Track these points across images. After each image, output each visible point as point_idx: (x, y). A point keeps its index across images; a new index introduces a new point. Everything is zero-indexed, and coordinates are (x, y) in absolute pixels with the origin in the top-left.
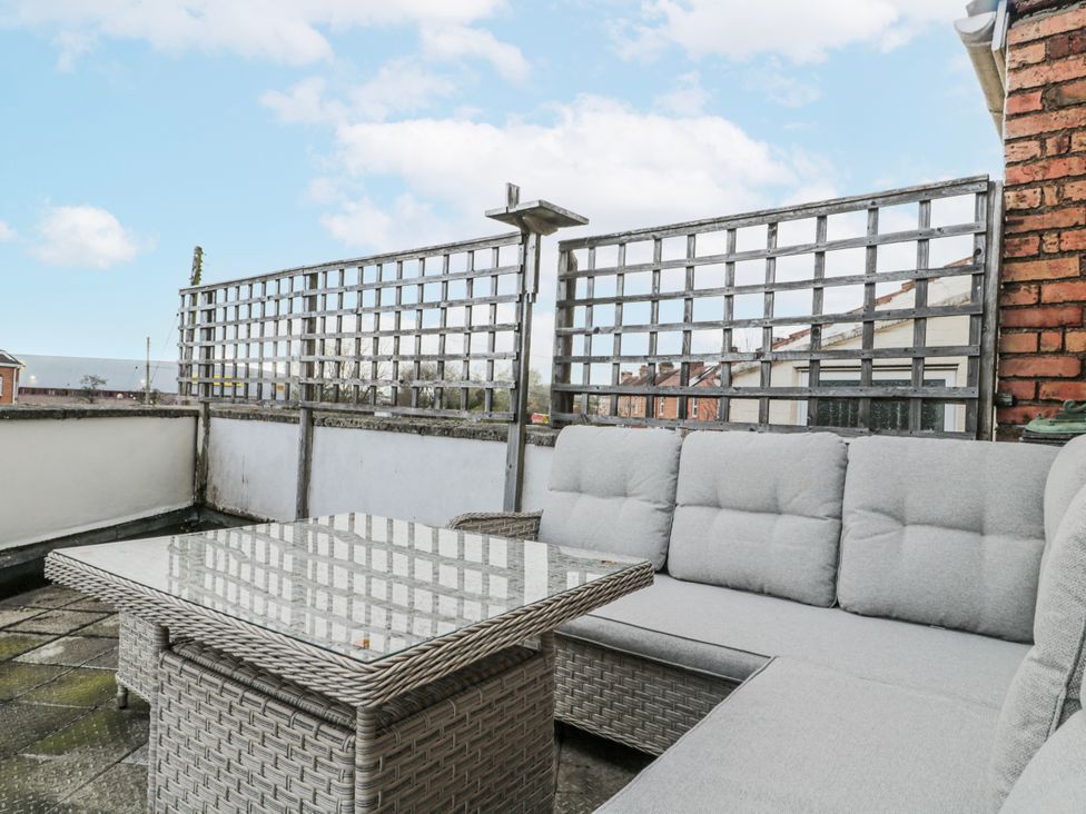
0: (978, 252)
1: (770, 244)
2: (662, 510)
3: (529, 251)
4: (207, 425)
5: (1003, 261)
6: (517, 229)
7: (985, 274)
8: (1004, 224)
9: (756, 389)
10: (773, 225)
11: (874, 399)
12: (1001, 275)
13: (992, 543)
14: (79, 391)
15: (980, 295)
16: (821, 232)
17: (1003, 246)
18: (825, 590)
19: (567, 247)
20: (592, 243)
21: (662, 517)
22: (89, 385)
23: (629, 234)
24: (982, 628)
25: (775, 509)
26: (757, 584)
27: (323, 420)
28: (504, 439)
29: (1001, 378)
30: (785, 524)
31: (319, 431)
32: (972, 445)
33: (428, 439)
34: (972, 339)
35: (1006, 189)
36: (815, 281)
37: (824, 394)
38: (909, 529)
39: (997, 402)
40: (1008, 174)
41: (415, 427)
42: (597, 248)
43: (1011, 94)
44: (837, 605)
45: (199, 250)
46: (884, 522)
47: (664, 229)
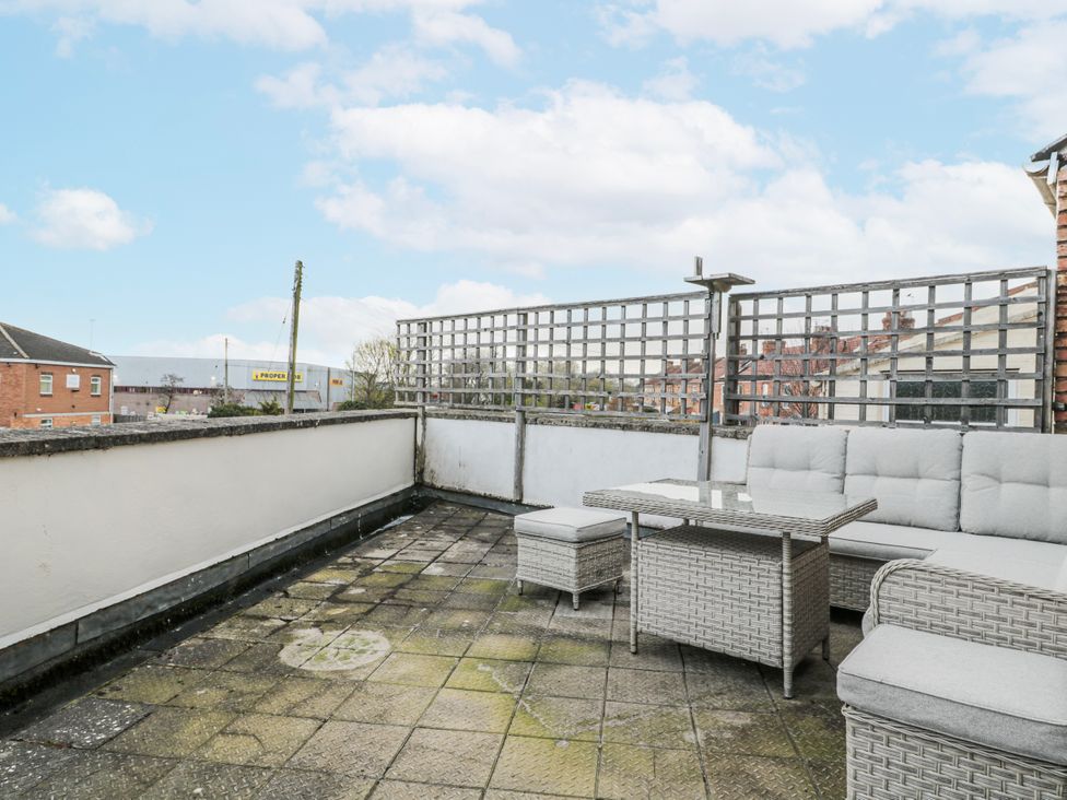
0: (1040, 314)
1: (894, 303)
2: (838, 478)
3: (714, 304)
4: (424, 424)
5: (1057, 319)
6: (706, 289)
7: (1046, 328)
8: (1057, 295)
9: (886, 399)
10: (896, 290)
11: (971, 406)
12: (1056, 327)
13: (1054, 492)
14: (161, 388)
15: (1042, 342)
16: (932, 296)
17: (1057, 310)
18: (952, 522)
19: (735, 299)
20: (756, 296)
21: (838, 482)
22: (168, 383)
23: (787, 292)
24: (1049, 539)
25: (916, 476)
26: (906, 519)
27: (536, 420)
28: (696, 433)
29: (1057, 393)
30: (924, 484)
31: (530, 428)
32: (1039, 436)
33: (629, 433)
34: (1037, 370)
35: (1059, 273)
36: (927, 329)
37: (936, 403)
38: (1004, 485)
39: (1055, 408)
40: (1060, 263)
41: (619, 425)
42: (760, 301)
43: (1060, 212)
44: (960, 530)
45: (300, 264)
46: (987, 481)
47: (814, 289)
